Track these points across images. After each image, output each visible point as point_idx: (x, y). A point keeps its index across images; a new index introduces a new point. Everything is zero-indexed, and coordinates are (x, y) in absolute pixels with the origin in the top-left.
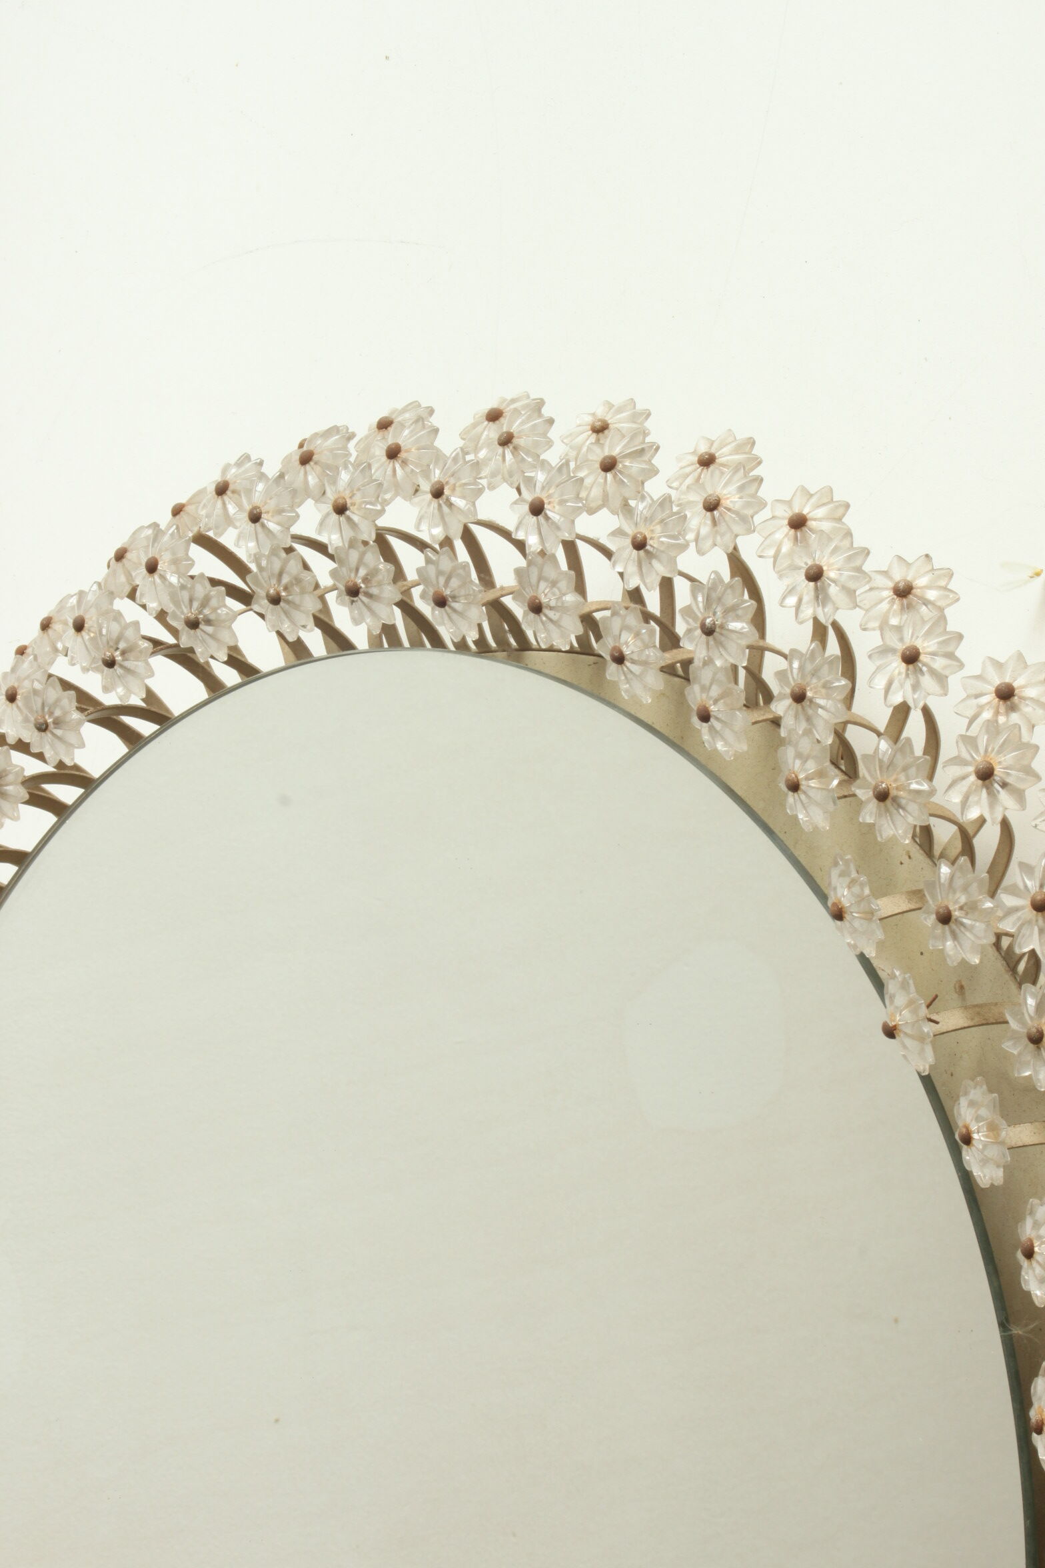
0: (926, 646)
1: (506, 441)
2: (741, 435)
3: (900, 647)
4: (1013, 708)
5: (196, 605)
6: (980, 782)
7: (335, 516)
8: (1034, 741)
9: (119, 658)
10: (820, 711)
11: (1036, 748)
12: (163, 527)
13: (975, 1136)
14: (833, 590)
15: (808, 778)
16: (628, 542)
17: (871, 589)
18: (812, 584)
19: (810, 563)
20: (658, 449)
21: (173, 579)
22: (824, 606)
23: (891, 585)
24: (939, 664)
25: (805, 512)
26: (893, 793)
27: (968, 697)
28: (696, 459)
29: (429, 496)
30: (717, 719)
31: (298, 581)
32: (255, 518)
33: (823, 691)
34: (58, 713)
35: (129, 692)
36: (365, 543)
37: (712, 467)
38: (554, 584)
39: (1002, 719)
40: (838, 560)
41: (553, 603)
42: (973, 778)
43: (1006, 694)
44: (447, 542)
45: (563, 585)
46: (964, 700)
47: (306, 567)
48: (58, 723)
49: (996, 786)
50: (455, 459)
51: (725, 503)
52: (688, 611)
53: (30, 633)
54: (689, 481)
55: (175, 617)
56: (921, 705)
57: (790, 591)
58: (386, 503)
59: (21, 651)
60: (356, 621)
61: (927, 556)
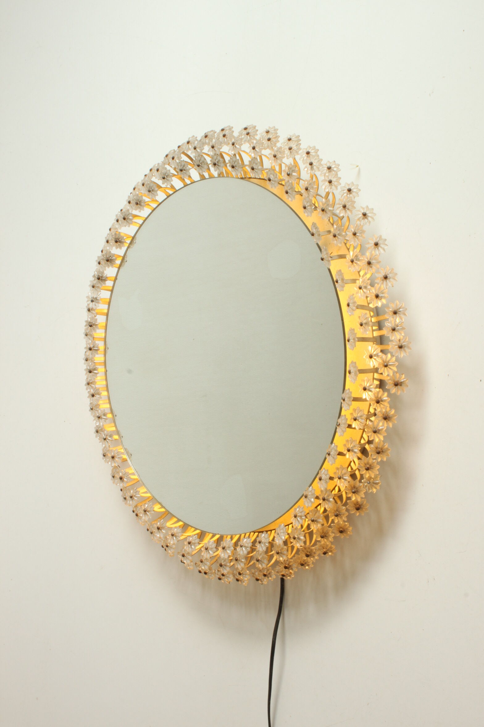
0: (333, 180)
1: (248, 134)
2: (297, 134)
3: (328, 180)
4: (351, 193)
5: (182, 166)
6: (343, 208)
7: (211, 149)
8: (355, 200)
9: (166, 177)
10: (311, 192)
11: (355, 202)
12: (176, 150)
13: (339, 281)
14: (315, 167)
15: (308, 206)
16: (272, 156)
17: (323, 167)
18: (310, 166)
19: (310, 161)
20: (279, 137)
21: (178, 161)
22: (313, 170)
23: (327, 167)
24: (336, 183)
25: (309, 151)
26: (325, 210)
27: (342, 190)
28: (287, 139)
29: (232, 145)
30: (290, 193)
31: (203, 162)
32: (195, 148)
33: (312, 188)
34: (153, 188)
35: (167, 184)
36: (218, 154)
37: (291, 141)
38: (257, 164)
39: (348, 196)
40: (316, 161)
41: (256, 168)
42: (342, 207)
43: (349, 190)
44: (235, 155)
45: (259, 164)
46: (341, 191)
47: (205, 159)
48: (153, 190)
49: (347, 209)
50: (237, 138)
51: (293, 148)
52: (284, 171)
53: (147, 172)
54: (286, 144)
55: (178, 169)
56: (332, 192)
57: (306, 167)
58: (222, 146)
59: (146, 175)
60: (215, 171)
61: (334, 161)
